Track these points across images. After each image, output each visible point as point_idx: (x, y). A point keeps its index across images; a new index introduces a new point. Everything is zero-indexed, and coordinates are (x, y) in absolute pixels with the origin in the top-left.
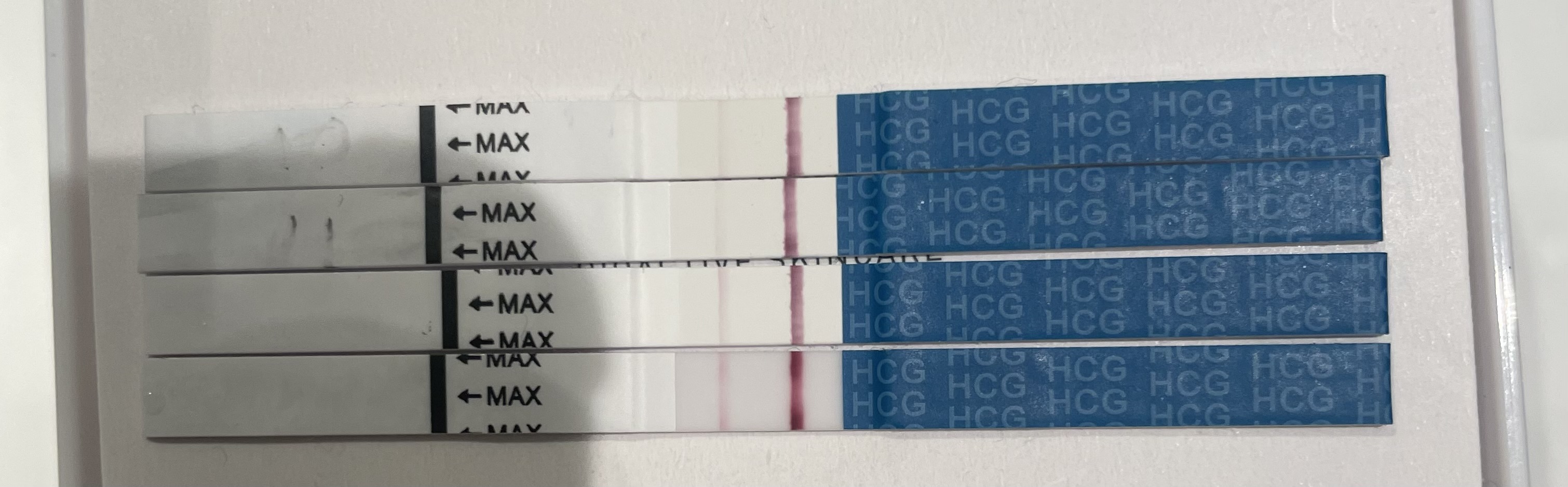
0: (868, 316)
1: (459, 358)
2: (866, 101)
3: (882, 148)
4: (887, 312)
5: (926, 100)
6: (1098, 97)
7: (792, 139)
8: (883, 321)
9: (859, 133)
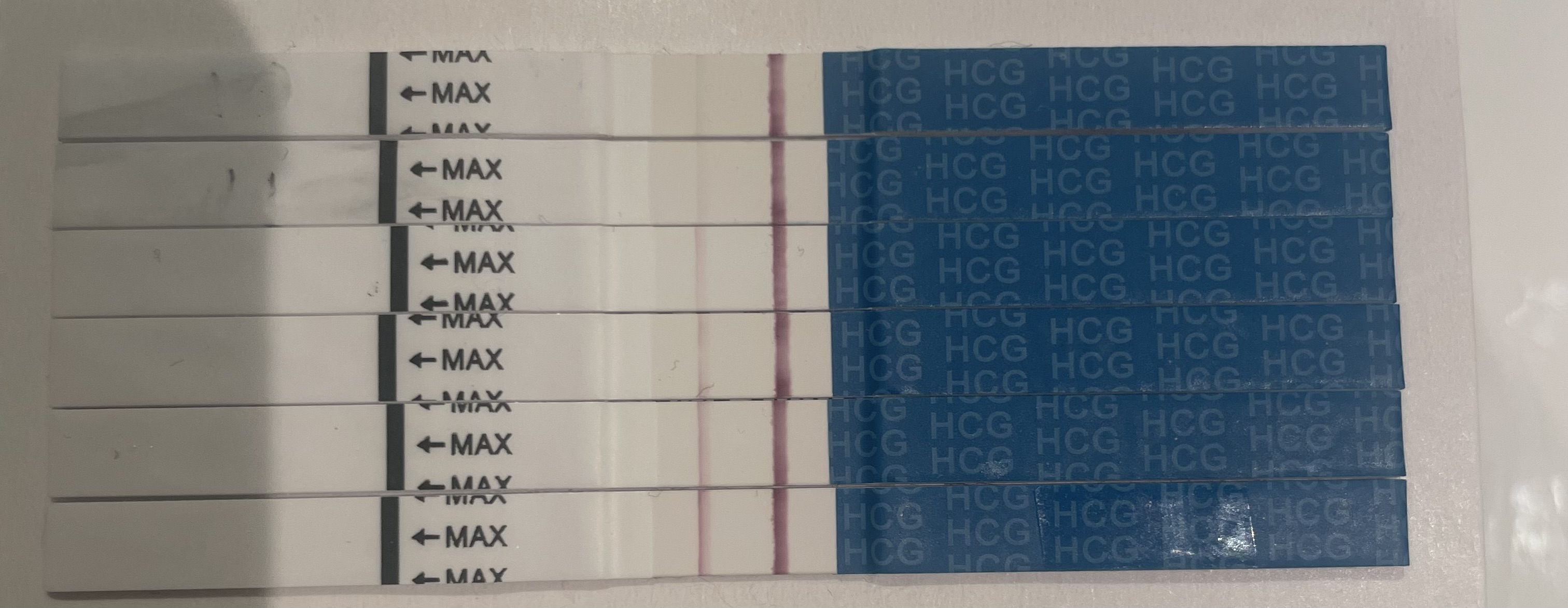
0: (856, 280)
1: (410, 318)
2: (853, 59)
3: (871, 108)
4: (877, 275)
5: (917, 59)
6: (1096, 60)
7: (776, 98)
8: (873, 284)
9: (846, 93)
